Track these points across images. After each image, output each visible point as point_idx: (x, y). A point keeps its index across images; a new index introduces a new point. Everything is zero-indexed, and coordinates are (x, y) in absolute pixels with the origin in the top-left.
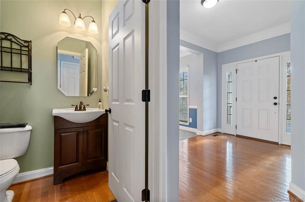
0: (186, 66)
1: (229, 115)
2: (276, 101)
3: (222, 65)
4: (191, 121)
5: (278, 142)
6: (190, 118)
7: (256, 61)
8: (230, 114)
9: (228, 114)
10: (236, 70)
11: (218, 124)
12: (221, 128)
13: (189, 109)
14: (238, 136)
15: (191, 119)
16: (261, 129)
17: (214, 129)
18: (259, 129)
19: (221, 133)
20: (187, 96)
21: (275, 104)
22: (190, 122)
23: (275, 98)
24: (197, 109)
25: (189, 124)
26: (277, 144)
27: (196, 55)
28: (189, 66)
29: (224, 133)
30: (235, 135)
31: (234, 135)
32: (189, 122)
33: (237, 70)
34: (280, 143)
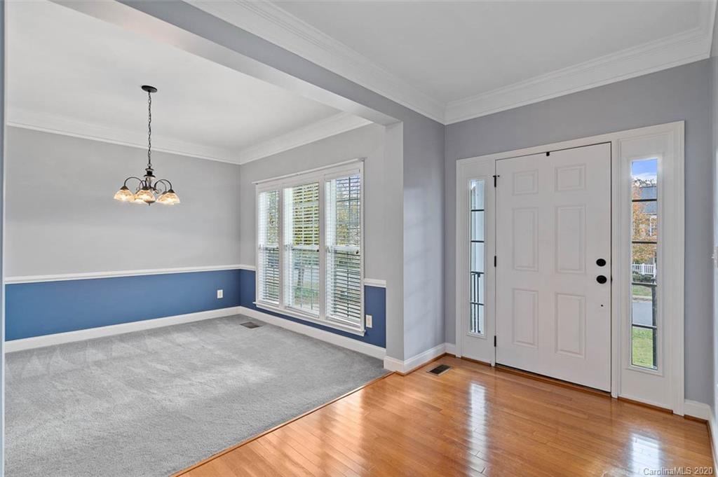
0: (356, 160)
1: (475, 304)
2: (603, 271)
3: (457, 161)
4: (370, 325)
5: (609, 391)
6: (367, 316)
7: (548, 154)
8: (476, 302)
9: (473, 301)
10: (495, 177)
11: (445, 331)
12: (454, 343)
13: (365, 286)
14: (499, 368)
15: (369, 318)
16: (561, 350)
17: (435, 346)
18: (556, 350)
19: (454, 356)
20: (359, 248)
21: (602, 280)
22: (367, 326)
23: (601, 263)
24: (385, 289)
25: (366, 334)
26: (606, 395)
27: (384, 127)
28: (364, 161)
29: (463, 358)
30: (493, 365)
31: (490, 365)
32: (365, 327)
33: (497, 177)
34: (614, 395)
